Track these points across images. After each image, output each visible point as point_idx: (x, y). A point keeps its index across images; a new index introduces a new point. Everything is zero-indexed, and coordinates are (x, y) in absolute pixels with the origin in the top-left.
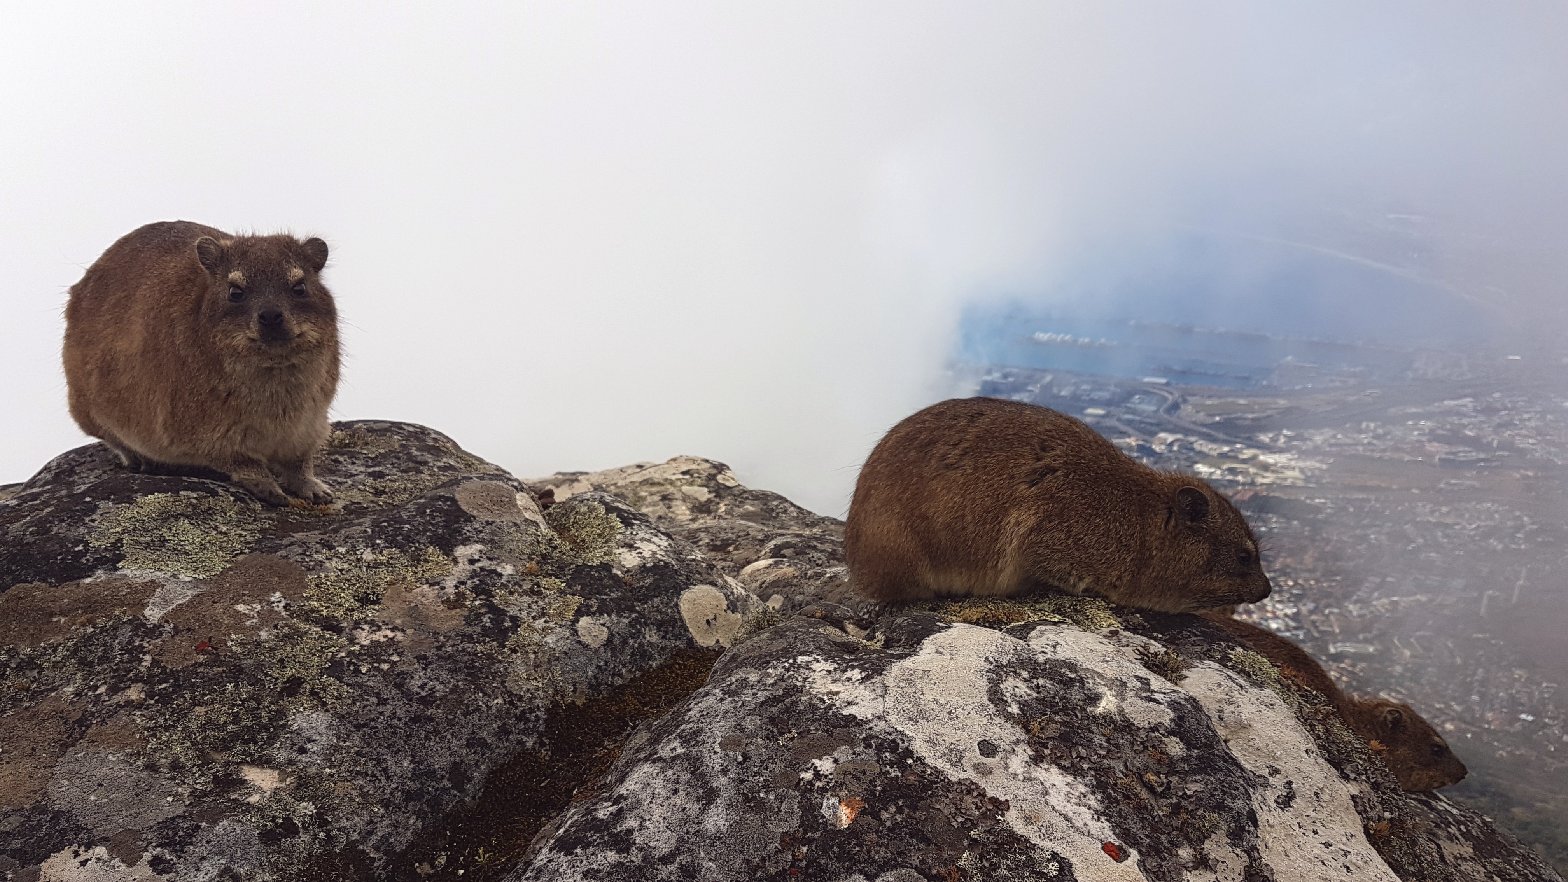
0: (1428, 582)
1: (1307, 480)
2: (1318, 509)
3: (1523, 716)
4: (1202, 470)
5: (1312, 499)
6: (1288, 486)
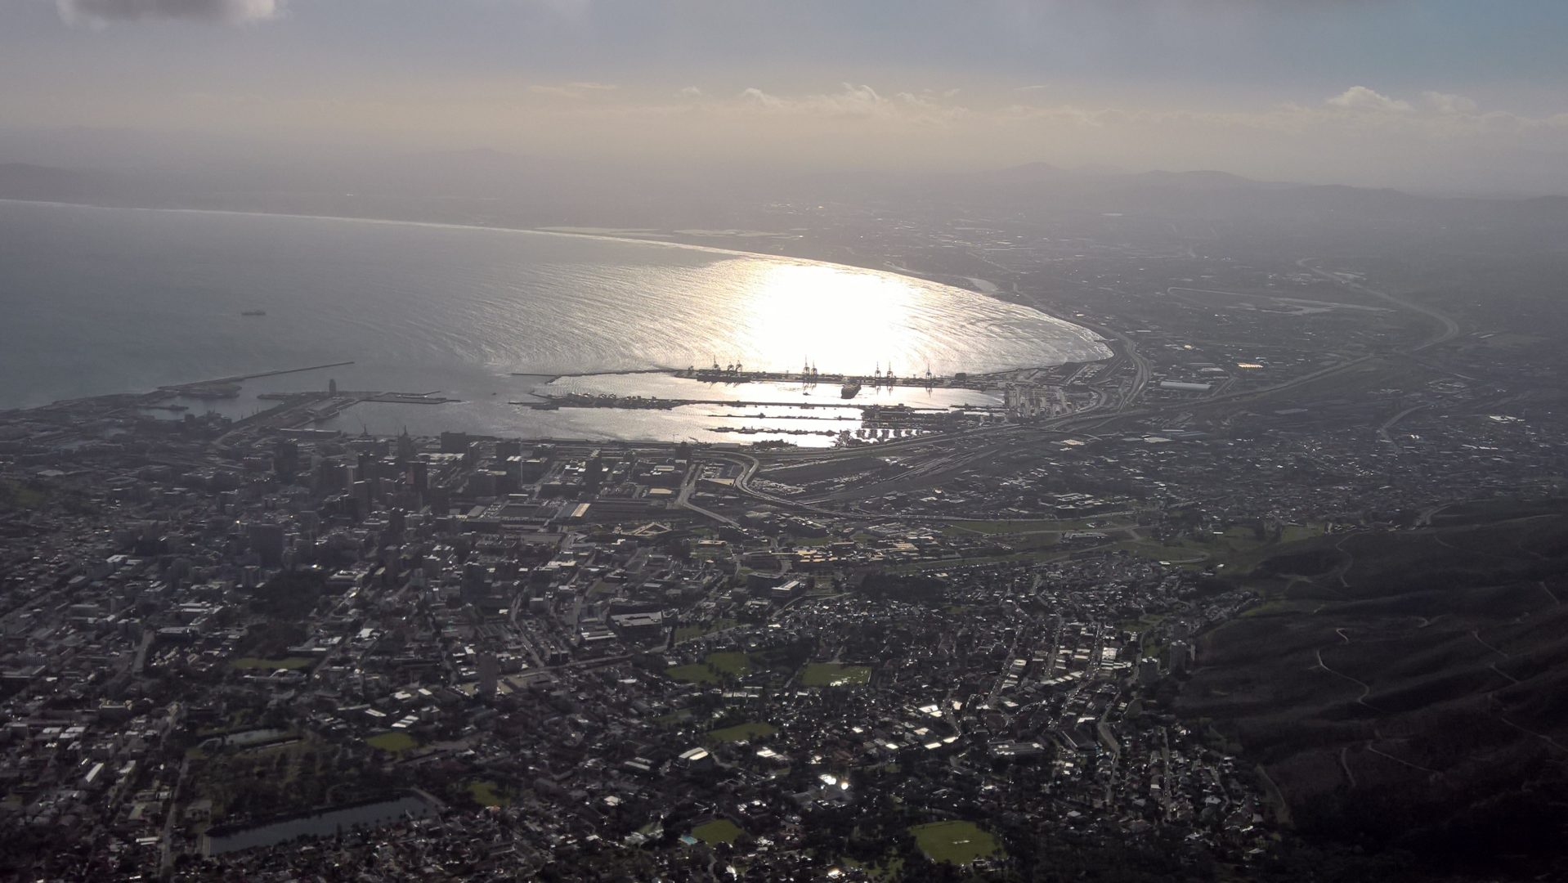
0: (1077, 657)
1: (921, 552)
2: (941, 585)
4: (801, 553)
5: (933, 575)
6: (902, 562)
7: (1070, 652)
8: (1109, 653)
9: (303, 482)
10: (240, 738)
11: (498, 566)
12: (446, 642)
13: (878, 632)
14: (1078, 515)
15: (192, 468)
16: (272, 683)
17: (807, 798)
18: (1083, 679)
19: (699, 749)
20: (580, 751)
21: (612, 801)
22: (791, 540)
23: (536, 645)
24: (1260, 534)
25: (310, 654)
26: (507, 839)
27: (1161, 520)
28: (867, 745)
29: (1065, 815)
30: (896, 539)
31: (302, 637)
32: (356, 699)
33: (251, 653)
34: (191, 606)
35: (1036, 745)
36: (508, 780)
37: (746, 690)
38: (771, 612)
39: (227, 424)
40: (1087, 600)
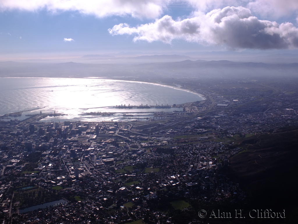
1: (168, 143)
2: (174, 150)
3: (234, 193)
4: (142, 144)
5: (171, 148)
6: (164, 145)
7: (202, 163)
8: (211, 163)
9: (36, 133)
10: (24, 189)
11: (78, 150)
12: (68, 166)
13: (160, 160)
14: (202, 133)
15: (12, 131)
16: (31, 176)
17: (147, 197)
18: (205, 169)
19: (123, 187)
20: (98, 189)
21: (105, 199)
22: (140, 141)
23: (86, 166)
24: (241, 136)
25: (38, 170)
26: (83, 208)
27: (220, 134)
28: (160, 185)
29: (204, 198)
30: (163, 140)
31: (37, 166)
32: (49, 179)
33: (26, 170)
34: (13, 161)
35: (196, 183)
36: (83, 196)
37: (133, 174)
38: (137, 157)
39: (20, 122)
40: (205, 152)
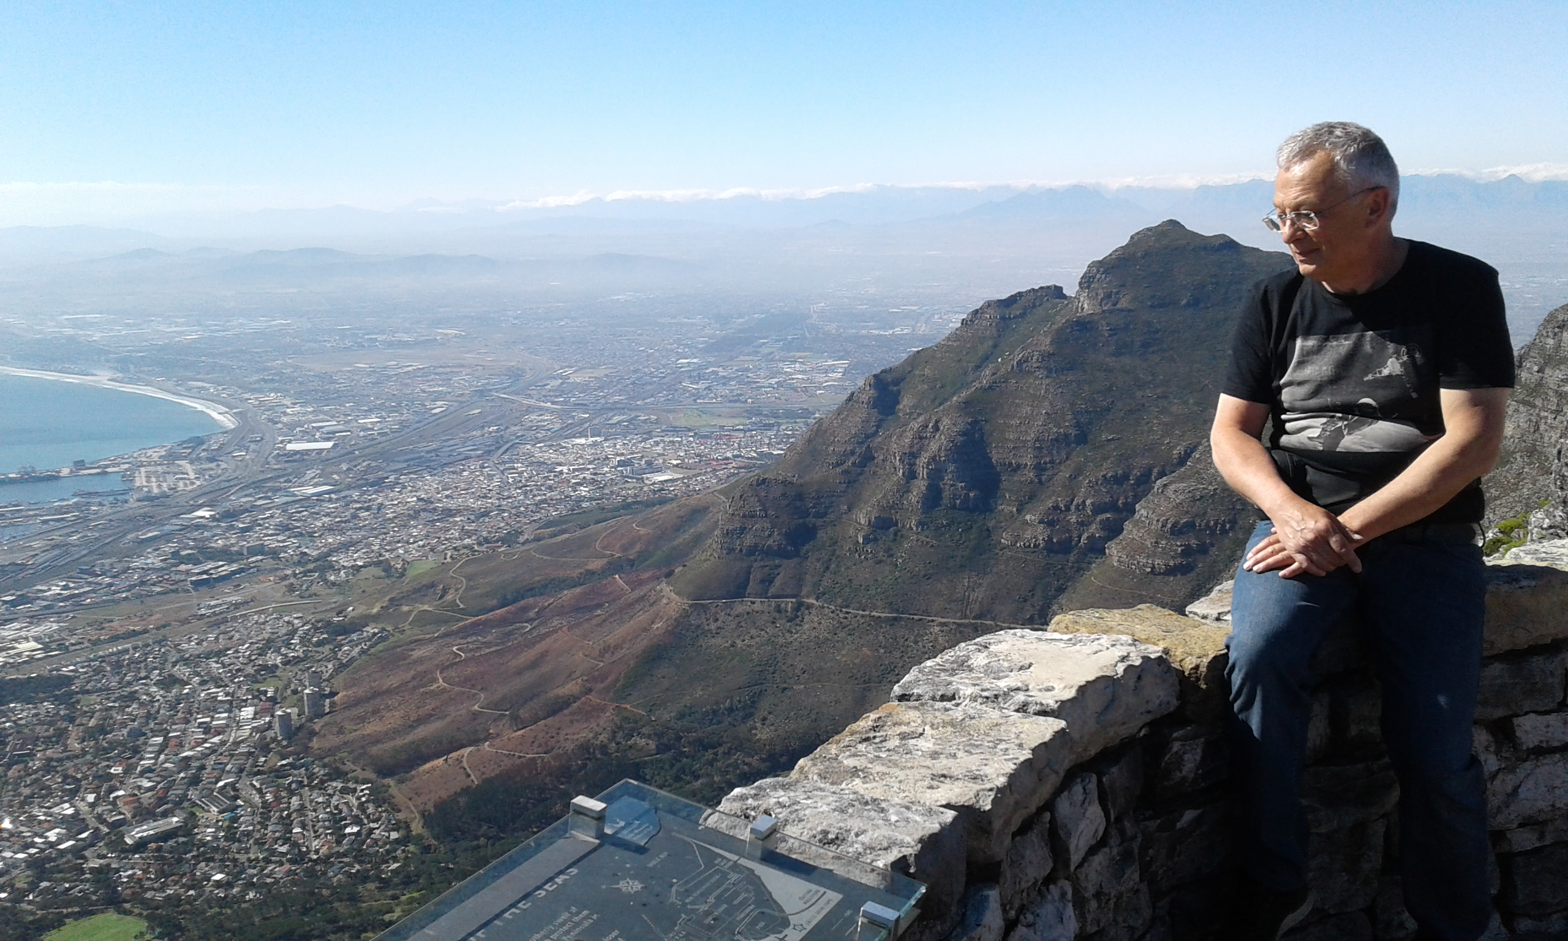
2: (68, 680)
5: (58, 670)
6: (24, 662)
7: (208, 719)
8: (247, 712)
14: (208, 583)
18: (223, 743)
27: (295, 575)
29: (209, 879)
30: (17, 639)
35: (175, 819)
